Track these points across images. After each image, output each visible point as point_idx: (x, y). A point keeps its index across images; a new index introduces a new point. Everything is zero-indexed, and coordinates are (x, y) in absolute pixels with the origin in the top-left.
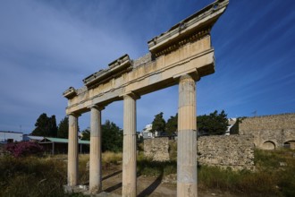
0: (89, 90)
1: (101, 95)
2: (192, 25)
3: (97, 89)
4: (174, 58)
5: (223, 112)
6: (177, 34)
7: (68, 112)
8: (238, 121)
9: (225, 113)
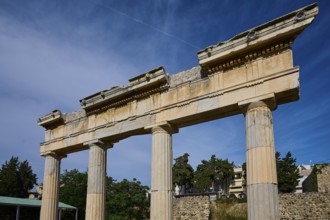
0: (88, 116)
1: (110, 125)
2: (266, 35)
3: (105, 115)
4: (237, 76)
5: (289, 155)
6: (245, 46)
7: (43, 150)
8: (315, 171)
9: (293, 156)
